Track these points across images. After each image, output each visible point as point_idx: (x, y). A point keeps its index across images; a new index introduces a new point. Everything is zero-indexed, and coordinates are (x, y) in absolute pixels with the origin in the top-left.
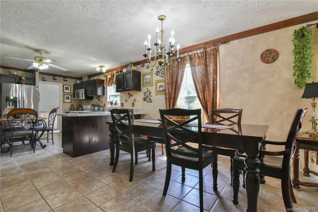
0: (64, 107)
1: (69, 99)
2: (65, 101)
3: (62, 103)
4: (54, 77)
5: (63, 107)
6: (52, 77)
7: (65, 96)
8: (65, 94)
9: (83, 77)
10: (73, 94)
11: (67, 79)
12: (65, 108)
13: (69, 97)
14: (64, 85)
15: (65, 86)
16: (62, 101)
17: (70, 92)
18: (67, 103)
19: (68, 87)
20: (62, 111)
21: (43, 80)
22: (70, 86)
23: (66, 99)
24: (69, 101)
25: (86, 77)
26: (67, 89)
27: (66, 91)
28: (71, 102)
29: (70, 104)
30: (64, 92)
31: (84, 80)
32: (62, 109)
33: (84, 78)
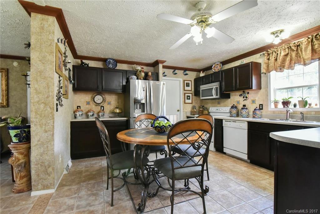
0: (185, 109)
1: (189, 99)
2: (186, 102)
3: (183, 104)
4: (174, 71)
5: (183, 109)
6: (173, 70)
7: (186, 95)
8: (186, 92)
9: (212, 66)
10: (194, 92)
11: (187, 72)
12: (186, 111)
13: (189, 96)
14: (184, 81)
15: (186, 82)
16: (183, 101)
17: (190, 89)
18: (187, 104)
19: (189, 83)
20: (183, 114)
21: (164, 75)
22: (191, 81)
23: (187, 99)
24: (190, 101)
25: (218, 64)
26: (188, 85)
27: (187, 88)
28: (192, 103)
29: (191, 106)
30: (184, 90)
31: (215, 70)
32: (183, 112)
33: (214, 67)
